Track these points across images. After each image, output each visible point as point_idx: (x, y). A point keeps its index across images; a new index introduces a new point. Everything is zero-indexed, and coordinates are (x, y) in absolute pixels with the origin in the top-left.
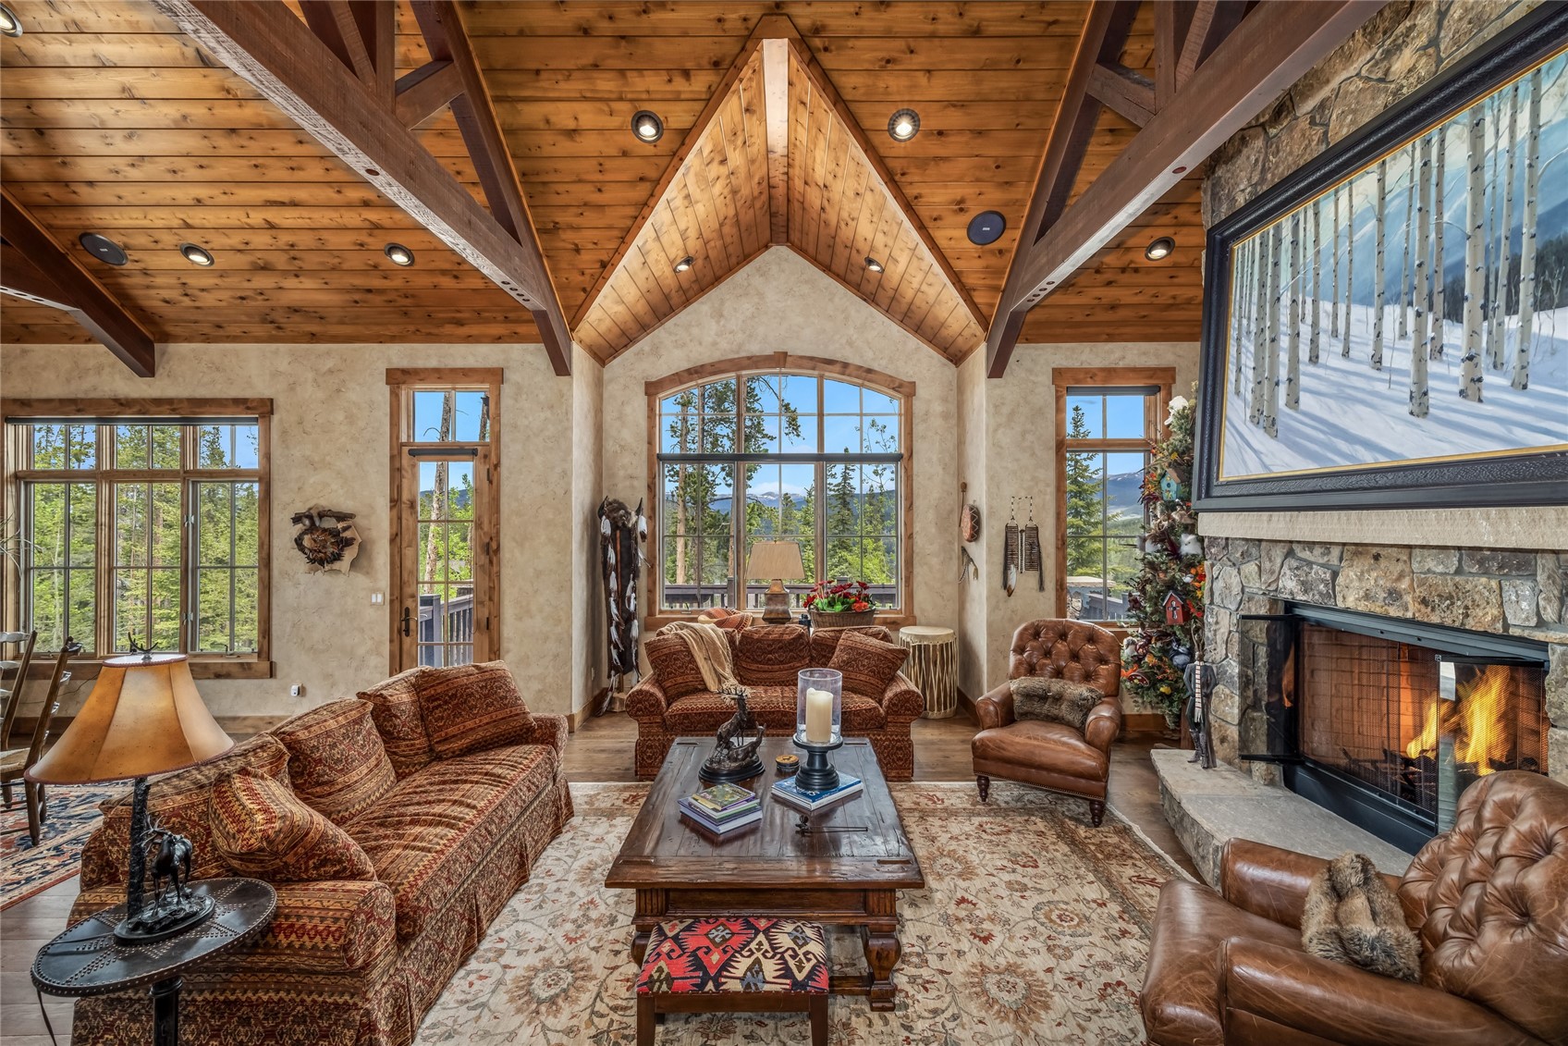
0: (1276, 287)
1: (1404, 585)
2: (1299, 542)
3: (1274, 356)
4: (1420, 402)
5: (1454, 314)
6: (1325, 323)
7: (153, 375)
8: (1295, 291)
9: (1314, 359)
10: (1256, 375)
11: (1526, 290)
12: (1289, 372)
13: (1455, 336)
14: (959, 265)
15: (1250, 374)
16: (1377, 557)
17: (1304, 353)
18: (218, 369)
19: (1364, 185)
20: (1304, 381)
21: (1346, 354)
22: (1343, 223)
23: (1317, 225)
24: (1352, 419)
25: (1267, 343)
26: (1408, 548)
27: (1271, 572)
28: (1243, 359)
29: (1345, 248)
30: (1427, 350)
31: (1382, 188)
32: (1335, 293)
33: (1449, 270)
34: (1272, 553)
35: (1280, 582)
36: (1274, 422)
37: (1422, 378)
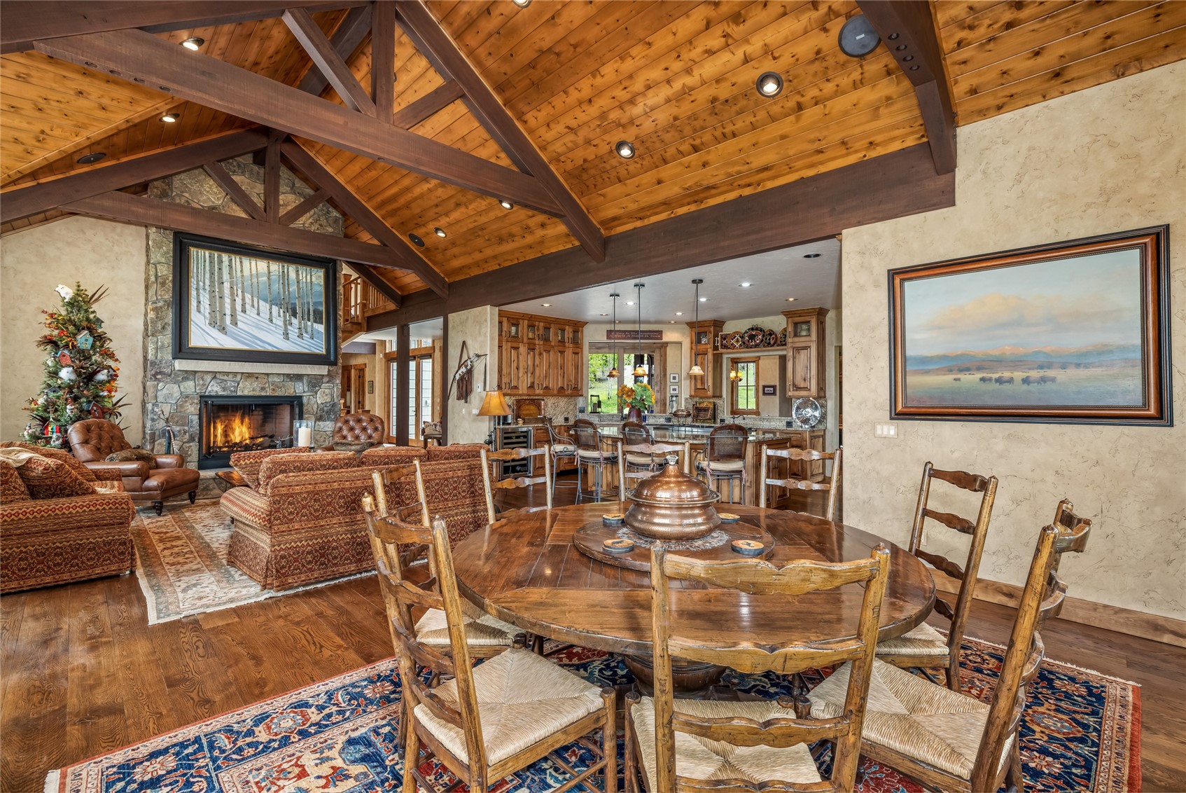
0: (220, 277)
1: (267, 385)
2: (220, 372)
3: (222, 304)
4: (286, 335)
5: (294, 314)
6: (248, 301)
8: (232, 283)
9: (244, 311)
10: (211, 308)
11: (311, 317)
12: (232, 312)
13: (295, 321)
15: (208, 306)
16: (257, 378)
17: (239, 308)
19: (262, 265)
20: (239, 317)
21: (258, 314)
22: (254, 272)
23: (242, 266)
24: (262, 335)
25: (216, 298)
26: (267, 375)
27: (204, 385)
28: (202, 299)
29: (255, 280)
30: (287, 323)
31: (269, 270)
32: (252, 293)
33: (292, 304)
34: (205, 377)
35: (209, 389)
36: (224, 328)
37: (286, 329)
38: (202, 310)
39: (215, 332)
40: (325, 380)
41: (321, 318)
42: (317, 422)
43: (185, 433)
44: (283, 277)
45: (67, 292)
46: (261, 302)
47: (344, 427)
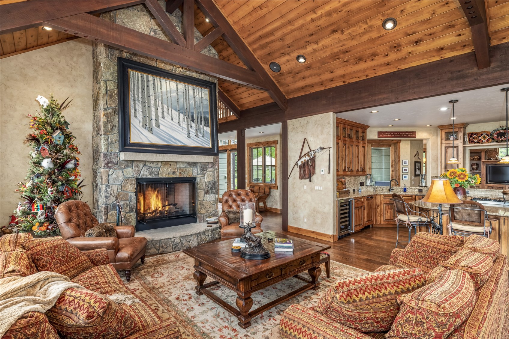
0: (148, 92)
1: (176, 170)
2: (148, 161)
3: (150, 112)
4: (189, 135)
5: (193, 120)
6: (165, 110)
8: (155, 96)
9: (163, 117)
10: (143, 115)
11: (203, 122)
12: (156, 117)
13: (193, 125)
15: (141, 113)
16: (170, 165)
17: (160, 115)
20: (160, 122)
21: (172, 119)
22: (168, 89)
23: (161, 85)
24: (174, 134)
25: (146, 106)
26: (176, 162)
27: (138, 171)
28: (137, 107)
29: (169, 95)
30: (189, 126)
31: (177, 88)
32: (168, 104)
33: (191, 113)
34: (139, 165)
35: (142, 173)
36: (151, 130)
37: (188, 131)
38: (138, 116)
39: (146, 132)
40: (210, 165)
41: (208, 123)
42: (206, 195)
43: (127, 206)
44: (186, 93)
45: (44, 101)
46: (173, 111)
47: (229, 200)
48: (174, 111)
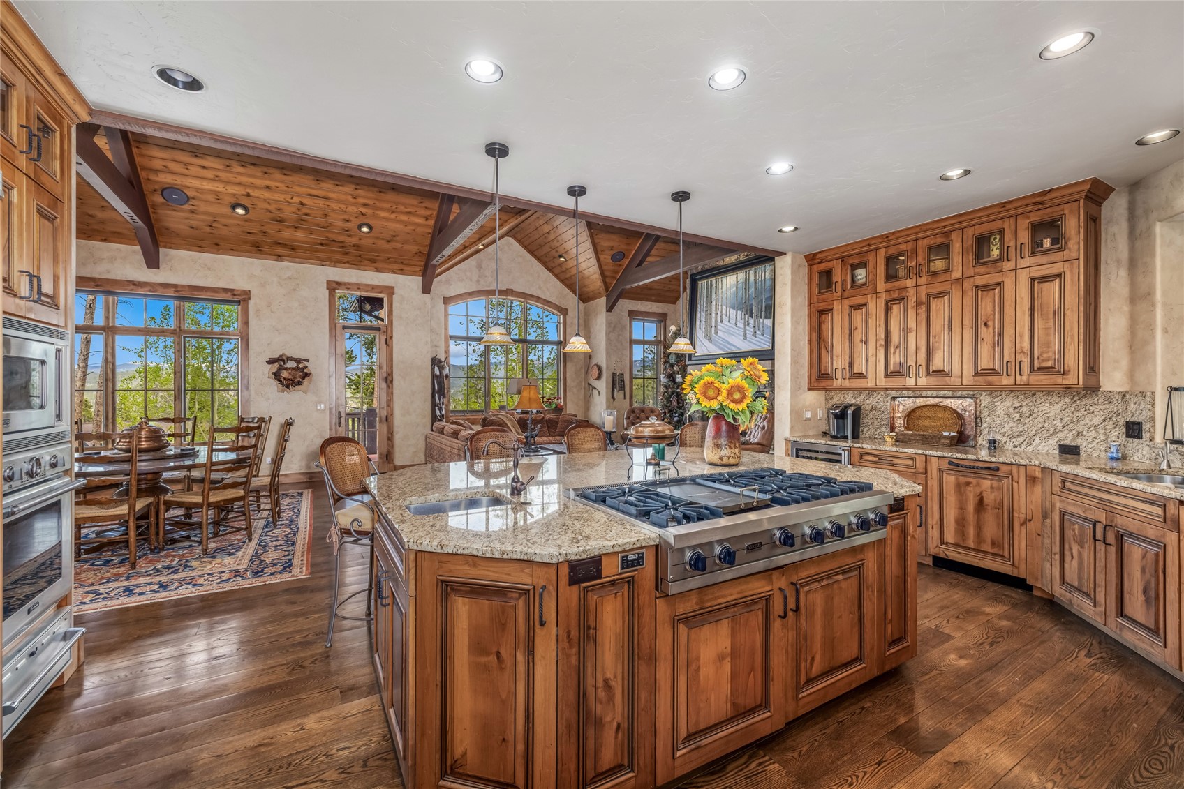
0: (711, 298)
3: (711, 319)
4: (745, 336)
5: (751, 316)
6: (724, 312)
7: (158, 267)
8: (716, 301)
9: (721, 321)
10: (706, 324)
11: (763, 313)
12: (715, 324)
13: (751, 321)
14: (604, 268)
17: (719, 320)
18: (209, 269)
19: (733, 278)
20: (719, 327)
21: (729, 322)
22: (728, 285)
23: (722, 284)
24: (730, 339)
25: (709, 314)
28: (702, 318)
29: (728, 293)
30: (747, 324)
31: (737, 280)
32: (727, 304)
33: (750, 305)
36: (711, 338)
37: (745, 331)
39: (706, 343)
41: (771, 312)
44: (746, 281)
48: (732, 310)
